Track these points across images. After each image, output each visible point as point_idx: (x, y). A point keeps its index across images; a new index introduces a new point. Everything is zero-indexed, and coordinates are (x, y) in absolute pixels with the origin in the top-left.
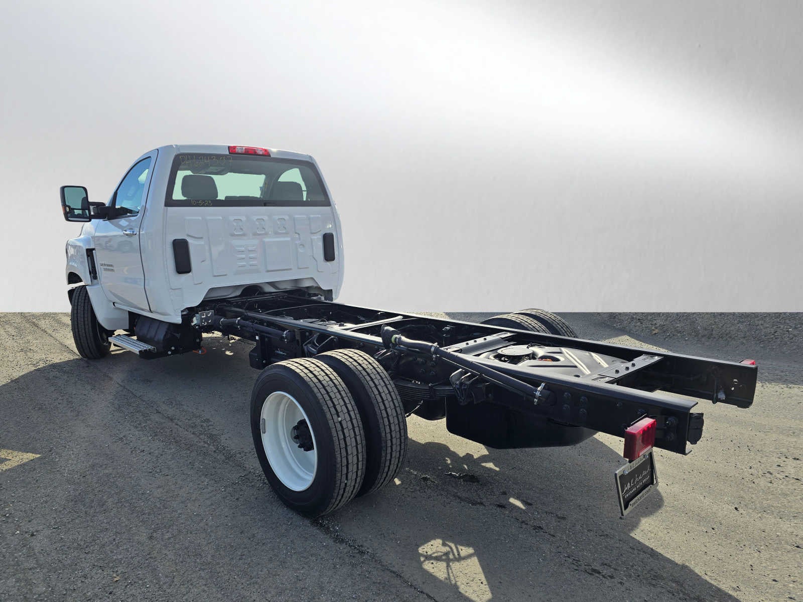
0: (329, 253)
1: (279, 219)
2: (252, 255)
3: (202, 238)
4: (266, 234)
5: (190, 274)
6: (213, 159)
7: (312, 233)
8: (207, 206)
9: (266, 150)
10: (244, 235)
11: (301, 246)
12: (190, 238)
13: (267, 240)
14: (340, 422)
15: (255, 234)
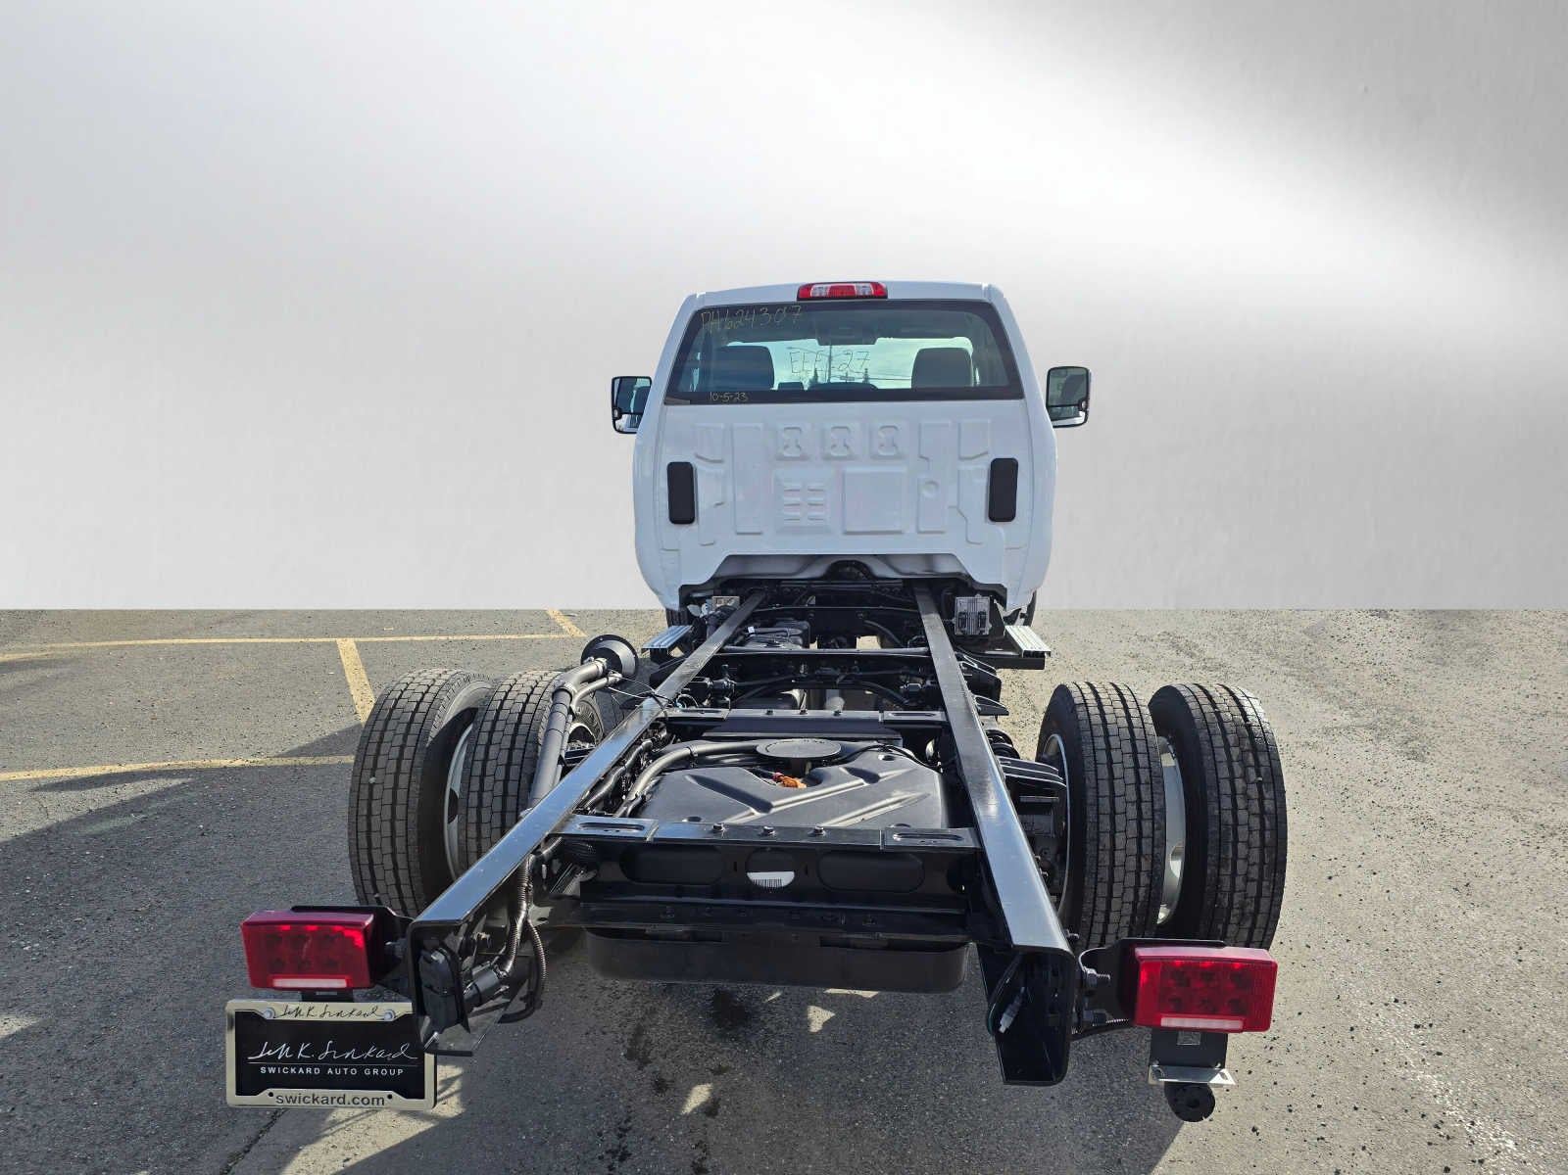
0: (1002, 504)
1: (883, 427)
2: (813, 499)
3: (720, 462)
4: (850, 458)
5: (694, 526)
6: (763, 312)
7: (962, 459)
8: (738, 402)
9: (876, 285)
10: (803, 458)
11: (932, 486)
12: (701, 461)
13: (851, 469)
14: (371, 786)
15: (828, 458)
